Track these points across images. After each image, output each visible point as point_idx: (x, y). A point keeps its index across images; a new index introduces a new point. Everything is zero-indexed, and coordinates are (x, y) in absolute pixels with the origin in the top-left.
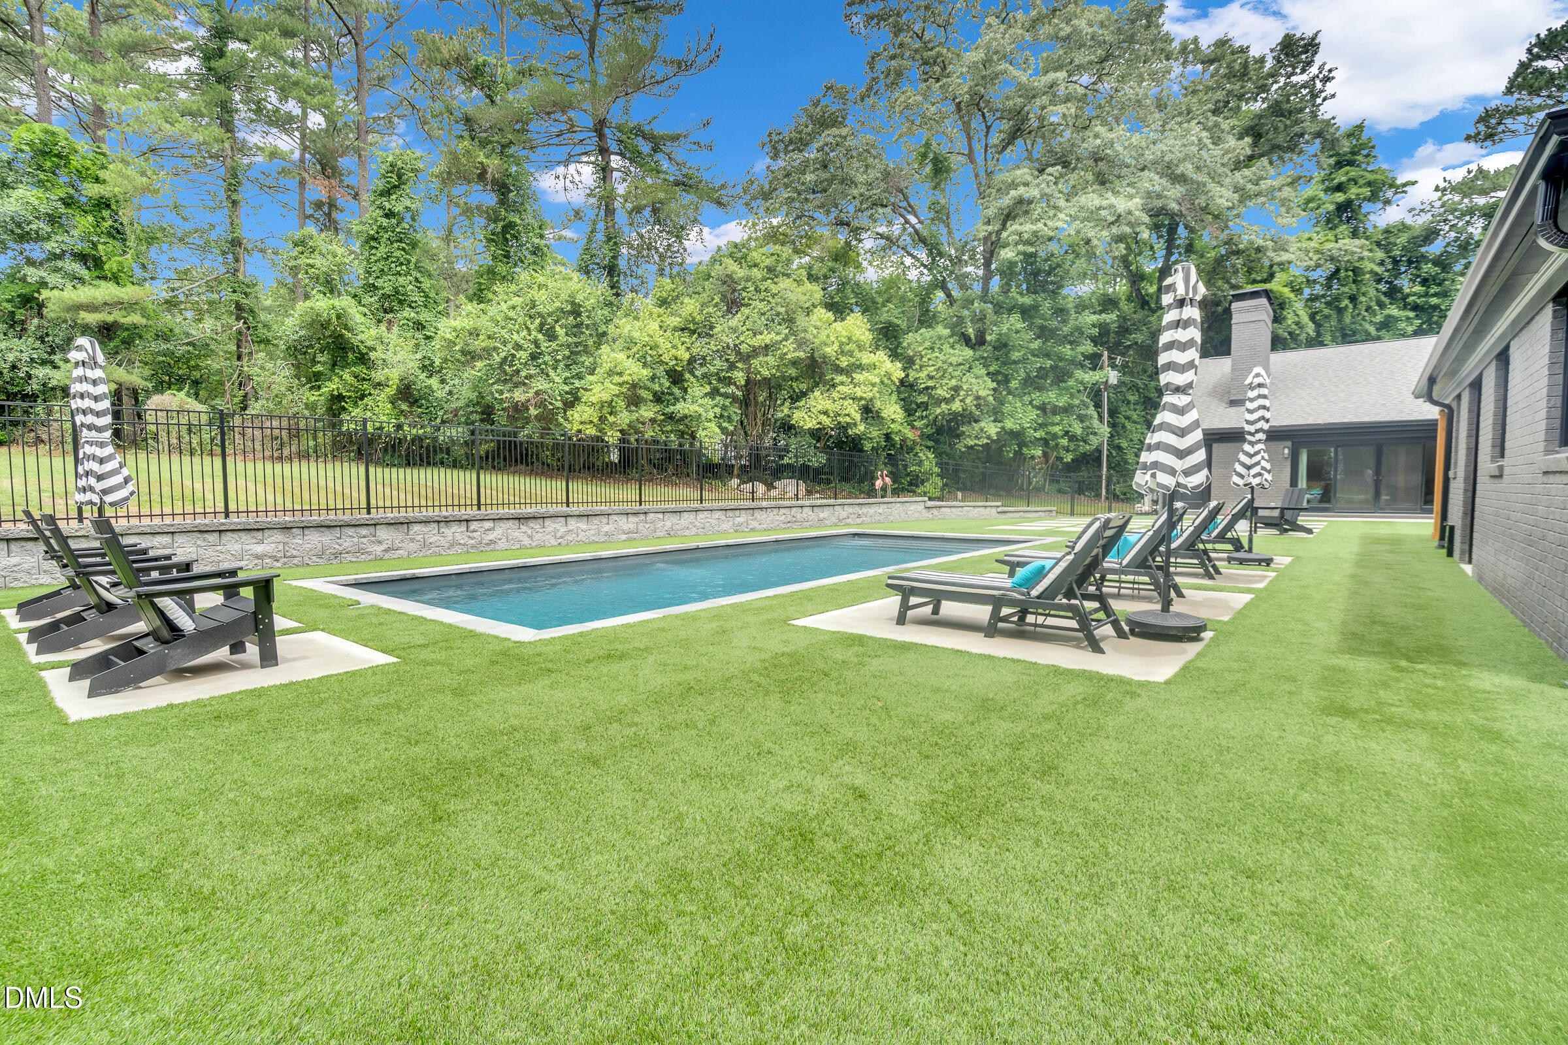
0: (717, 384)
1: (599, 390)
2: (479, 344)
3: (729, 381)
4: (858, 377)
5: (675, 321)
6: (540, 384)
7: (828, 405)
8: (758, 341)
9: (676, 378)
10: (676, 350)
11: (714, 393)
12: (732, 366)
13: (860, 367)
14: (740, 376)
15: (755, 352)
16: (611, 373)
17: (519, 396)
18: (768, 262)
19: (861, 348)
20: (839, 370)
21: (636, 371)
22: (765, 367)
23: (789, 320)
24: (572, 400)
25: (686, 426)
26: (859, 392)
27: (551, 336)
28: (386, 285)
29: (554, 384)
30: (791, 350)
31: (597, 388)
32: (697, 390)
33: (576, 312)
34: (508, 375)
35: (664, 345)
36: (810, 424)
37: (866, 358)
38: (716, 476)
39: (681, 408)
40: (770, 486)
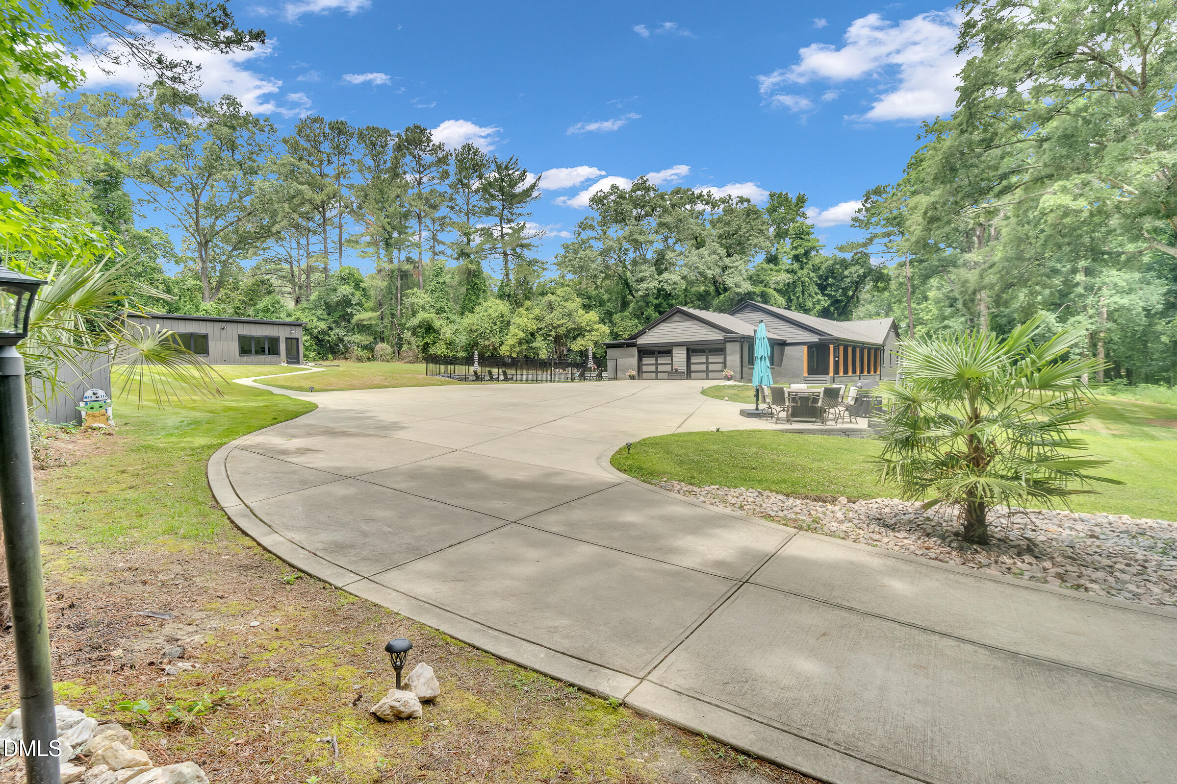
0: (546, 336)
1: (511, 341)
2: (475, 328)
3: (550, 335)
4: (593, 333)
5: (532, 316)
6: (493, 339)
7: (583, 343)
8: (559, 323)
9: (532, 334)
10: (532, 326)
11: (545, 339)
12: (551, 331)
13: (593, 330)
14: (553, 334)
15: (559, 326)
16: (514, 335)
17: (487, 343)
18: (562, 294)
19: (595, 323)
20: (586, 331)
21: (522, 335)
22: (562, 331)
23: (570, 315)
24: (502, 343)
25: (536, 351)
26: (593, 338)
27: (495, 324)
28: (438, 305)
29: (496, 340)
30: (570, 325)
31: (510, 340)
32: (539, 338)
33: (502, 317)
34: (482, 335)
35: (529, 325)
36: (577, 349)
37: (596, 326)
38: (546, 367)
39: (534, 345)
40: (564, 370)
